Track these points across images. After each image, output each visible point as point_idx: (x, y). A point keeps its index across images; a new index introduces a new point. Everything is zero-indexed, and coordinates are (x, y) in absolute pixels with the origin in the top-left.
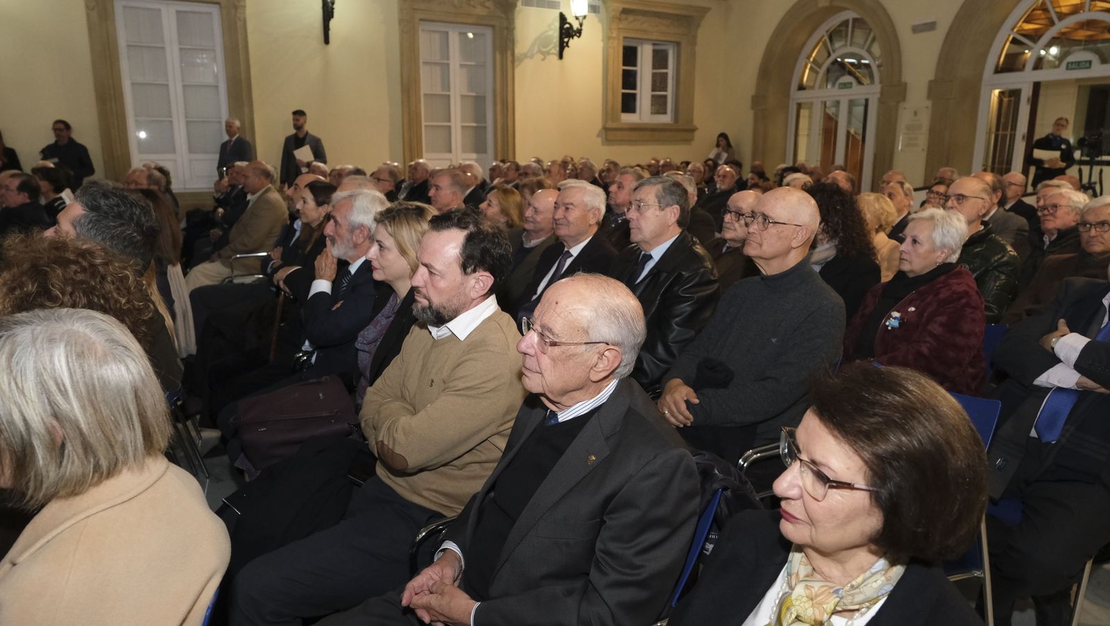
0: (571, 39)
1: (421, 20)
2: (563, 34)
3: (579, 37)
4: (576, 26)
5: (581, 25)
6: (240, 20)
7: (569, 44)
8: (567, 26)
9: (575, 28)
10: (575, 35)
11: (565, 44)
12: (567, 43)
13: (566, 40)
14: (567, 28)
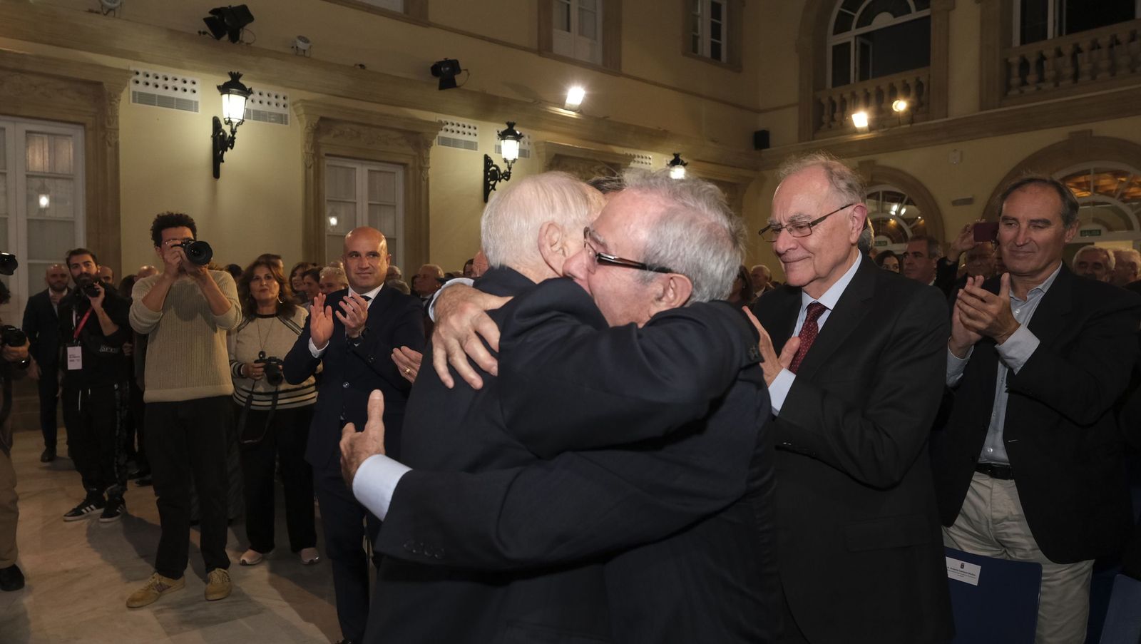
0: (498, 182)
1: (327, 155)
2: (489, 177)
3: (507, 180)
4: (503, 168)
5: (510, 168)
6: (110, 145)
7: (496, 187)
8: (493, 168)
9: (502, 171)
10: (503, 178)
11: (491, 187)
12: (494, 186)
13: (492, 183)
14: (493, 170)
